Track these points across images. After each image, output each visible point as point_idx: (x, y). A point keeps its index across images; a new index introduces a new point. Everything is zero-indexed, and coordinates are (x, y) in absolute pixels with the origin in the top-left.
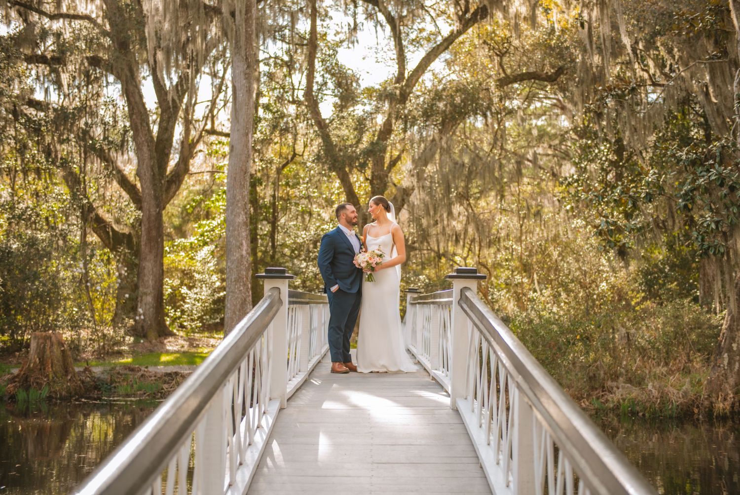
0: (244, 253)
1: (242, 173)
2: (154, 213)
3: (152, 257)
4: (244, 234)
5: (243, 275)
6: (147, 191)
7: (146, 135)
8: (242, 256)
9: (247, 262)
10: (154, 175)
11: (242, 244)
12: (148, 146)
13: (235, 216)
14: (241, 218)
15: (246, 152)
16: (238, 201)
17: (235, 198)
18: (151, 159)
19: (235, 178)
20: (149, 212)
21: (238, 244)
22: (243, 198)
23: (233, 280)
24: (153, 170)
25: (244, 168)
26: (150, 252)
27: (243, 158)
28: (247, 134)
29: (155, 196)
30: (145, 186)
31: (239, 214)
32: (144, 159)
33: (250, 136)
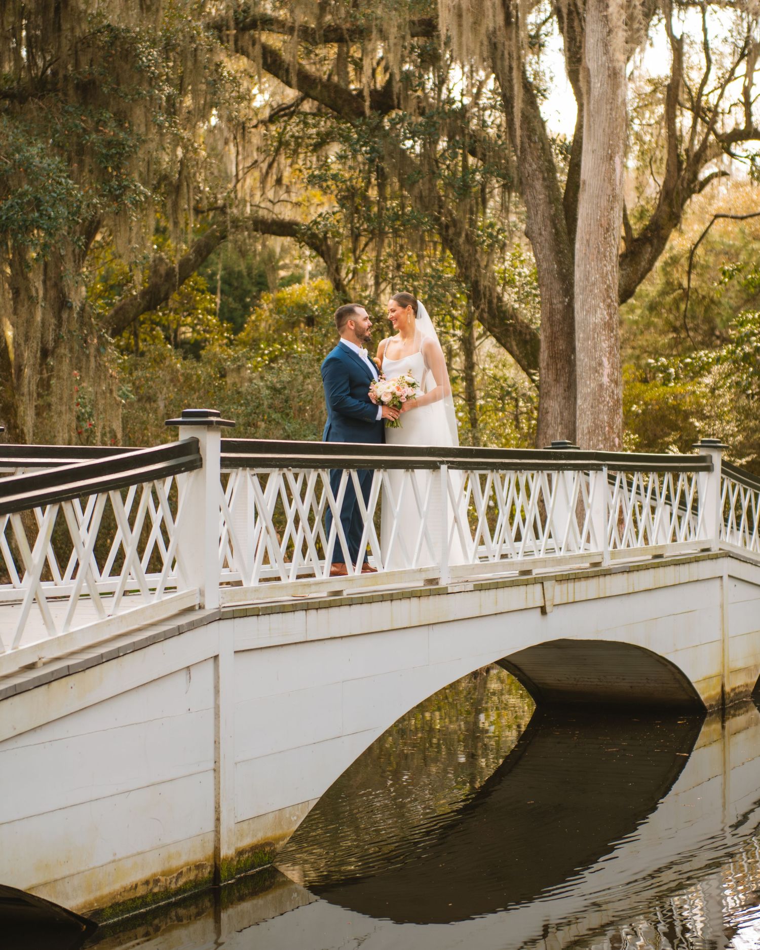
0: (605, 380)
1: (602, 231)
2: (560, 306)
3: (560, 391)
4: (605, 345)
5: (603, 422)
6: (545, 265)
7: (539, 157)
8: (601, 386)
9: (611, 397)
10: (557, 233)
11: (600, 364)
12: (544, 179)
13: (588, 312)
14: (599, 315)
15: (609, 192)
16: (594, 284)
17: (587, 279)
18: (550, 203)
19: (588, 241)
20: (551, 304)
21: (594, 364)
22: (604, 277)
23: (586, 431)
24: (554, 226)
25: (604, 222)
26: (556, 381)
27: (604, 203)
28: (611, 158)
29: (560, 273)
30: (541, 256)
31: (595, 308)
32: (538, 205)
33: (617, 159)
